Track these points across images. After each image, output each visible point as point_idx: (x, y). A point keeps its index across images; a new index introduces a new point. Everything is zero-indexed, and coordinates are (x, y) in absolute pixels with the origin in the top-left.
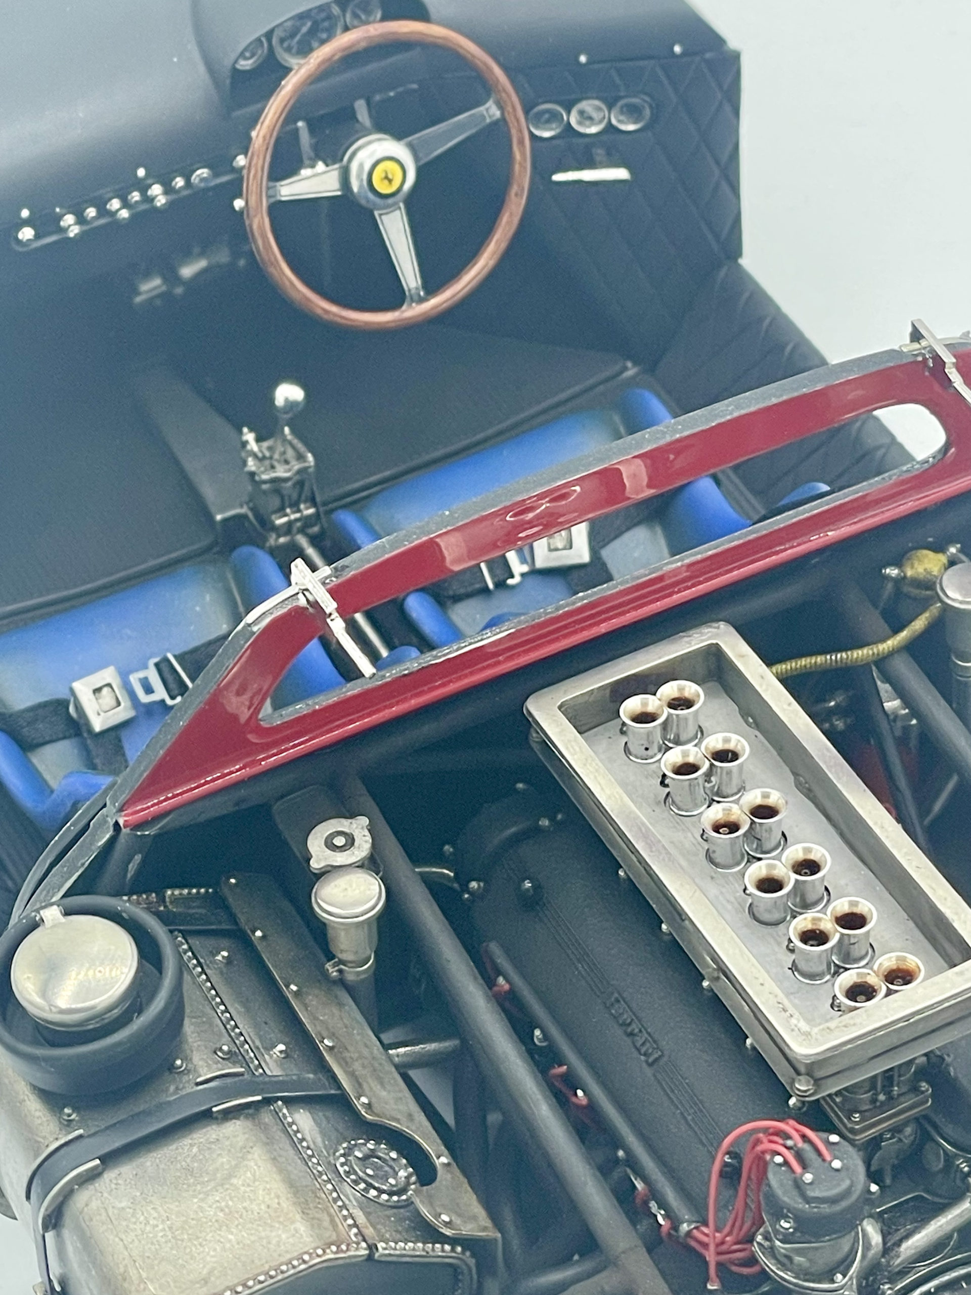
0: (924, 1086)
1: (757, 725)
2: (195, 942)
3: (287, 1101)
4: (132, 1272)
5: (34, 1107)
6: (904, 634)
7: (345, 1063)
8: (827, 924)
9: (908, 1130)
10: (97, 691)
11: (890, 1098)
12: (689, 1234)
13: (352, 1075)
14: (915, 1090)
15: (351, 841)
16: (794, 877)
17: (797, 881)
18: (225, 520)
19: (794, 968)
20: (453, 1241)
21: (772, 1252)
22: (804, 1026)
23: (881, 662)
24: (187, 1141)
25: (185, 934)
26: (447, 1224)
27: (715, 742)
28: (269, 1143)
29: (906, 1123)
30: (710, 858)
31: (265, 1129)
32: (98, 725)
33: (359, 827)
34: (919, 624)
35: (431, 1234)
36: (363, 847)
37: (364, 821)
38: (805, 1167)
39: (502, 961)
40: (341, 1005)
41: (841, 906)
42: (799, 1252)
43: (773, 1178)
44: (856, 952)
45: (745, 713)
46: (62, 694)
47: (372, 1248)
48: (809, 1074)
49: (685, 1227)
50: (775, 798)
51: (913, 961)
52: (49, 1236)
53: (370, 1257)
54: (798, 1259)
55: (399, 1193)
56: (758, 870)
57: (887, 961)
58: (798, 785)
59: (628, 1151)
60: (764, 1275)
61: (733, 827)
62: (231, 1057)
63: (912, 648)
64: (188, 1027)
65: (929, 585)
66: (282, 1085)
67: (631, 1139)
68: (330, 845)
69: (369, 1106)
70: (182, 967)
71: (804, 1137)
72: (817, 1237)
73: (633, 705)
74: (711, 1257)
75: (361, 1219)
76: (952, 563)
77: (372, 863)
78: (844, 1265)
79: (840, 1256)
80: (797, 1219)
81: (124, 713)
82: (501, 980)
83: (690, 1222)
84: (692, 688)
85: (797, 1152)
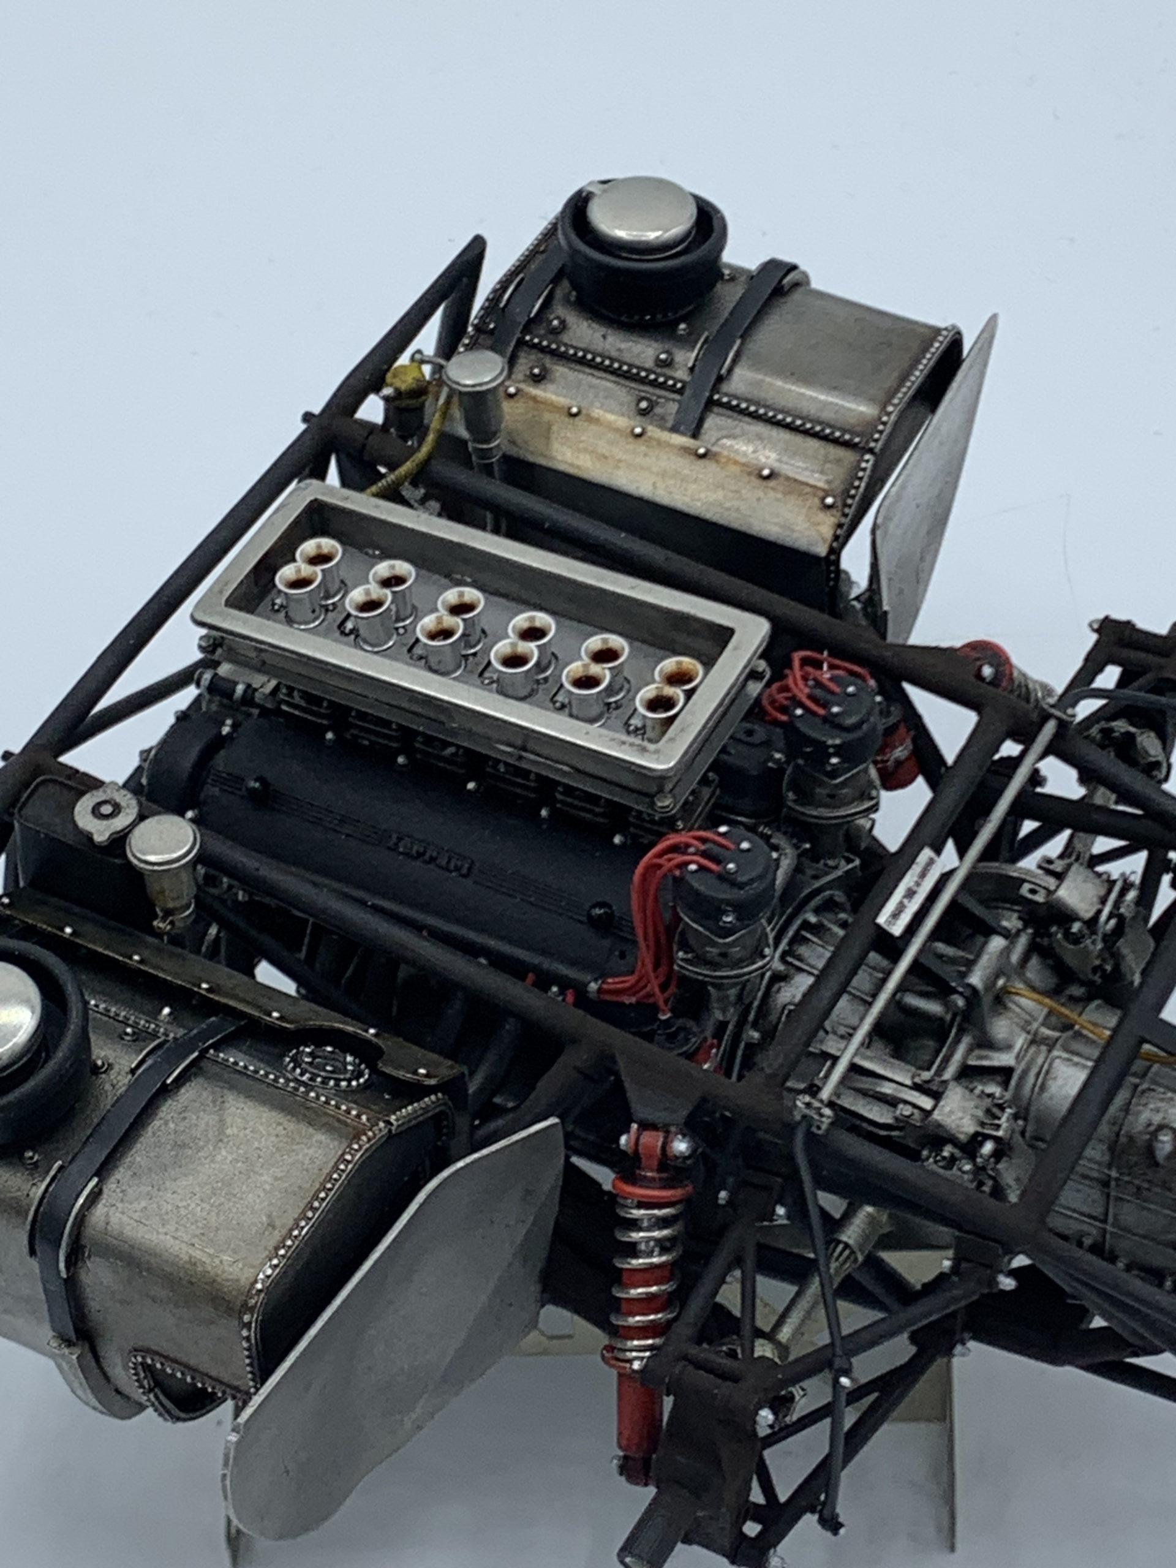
7: (232, 996)
8: (592, 667)
12: (600, 990)
13: (245, 1001)
15: (116, 807)
16: (531, 645)
17: (539, 648)
19: (576, 719)
20: (439, 1088)
21: (701, 960)
22: (651, 747)
24: (158, 1122)
26: (427, 1076)
27: (376, 574)
31: (217, 1077)
33: (116, 791)
36: (130, 803)
38: (722, 863)
41: (588, 648)
43: (699, 885)
45: (369, 549)
47: (388, 1124)
49: (593, 986)
51: (687, 661)
54: (735, 949)
55: (361, 1076)
56: (498, 653)
61: (446, 633)
66: (198, 1038)
68: (100, 816)
69: (282, 1019)
71: (701, 839)
72: (754, 917)
73: (284, 576)
75: (358, 1109)
78: (763, 940)
80: (736, 907)
83: (596, 980)
84: (327, 544)
85: (704, 854)
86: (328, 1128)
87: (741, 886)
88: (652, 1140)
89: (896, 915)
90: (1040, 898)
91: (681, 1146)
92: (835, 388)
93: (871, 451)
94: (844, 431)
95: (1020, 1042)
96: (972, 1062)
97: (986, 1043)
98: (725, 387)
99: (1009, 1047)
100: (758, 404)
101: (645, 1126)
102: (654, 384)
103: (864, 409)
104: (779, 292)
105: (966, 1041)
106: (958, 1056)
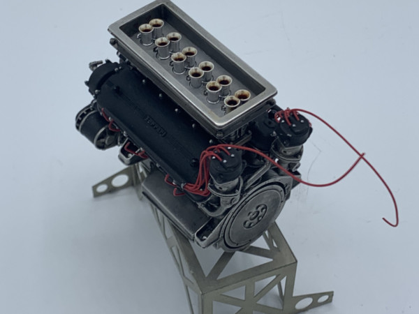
8: (217, 84)
11: (240, 137)
14: (247, 133)
17: (205, 73)
27: (170, 35)
41: (220, 78)
44: (226, 92)
50: (192, 49)
51: (246, 92)
56: (192, 70)
57: (238, 93)
61: (181, 59)
73: (143, 27)
79: (235, 185)
83: (184, 183)
84: (159, 21)
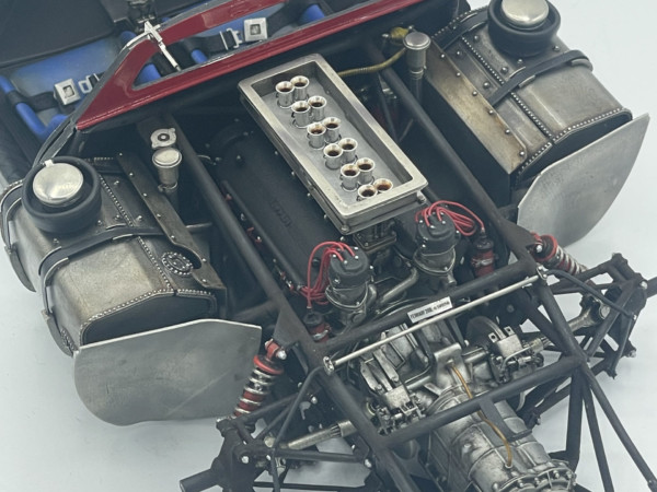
0: (393, 233)
1: (331, 94)
2: (107, 177)
3: (143, 237)
4: (81, 300)
5: (42, 239)
6: (390, 60)
7: (165, 223)
8: (355, 168)
9: (388, 251)
10: (65, 88)
11: (380, 237)
12: (300, 290)
13: (167, 227)
14: (390, 234)
15: (168, 137)
16: (343, 150)
17: (344, 152)
18: (118, 23)
19: (343, 185)
20: (208, 290)
21: (332, 294)
22: (345, 205)
23: (381, 71)
24: (102, 252)
25: (102, 174)
26: (206, 283)
27: (313, 99)
28: (135, 252)
29: (387, 248)
30: (311, 145)
31: (133, 247)
32: (65, 102)
33: (172, 133)
34: (396, 56)
35: (198, 287)
36: (173, 139)
37: (174, 130)
38: (345, 259)
39: (228, 186)
40: (164, 202)
41: (361, 161)
42: (343, 292)
43: (332, 263)
44: (367, 179)
45: (326, 89)
46: (50, 89)
47: (176, 291)
48: (348, 225)
49: (299, 287)
50: (336, 120)
51: (388, 182)
52: (48, 289)
53: (175, 295)
54: (342, 296)
55: (187, 272)
56: (329, 147)
57: (378, 182)
58: (347, 117)
59: (277, 259)
60: (331, 305)
61: (320, 132)
62: (120, 220)
63: (393, 66)
64: (103, 209)
65: (400, 42)
66: (141, 231)
67: (279, 254)
68: (159, 138)
69: (174, 239)
70: (100, 186)
71: (345, 248)
72: (350, 286)
73: (281, 85)
74: (309, 298)
75: (171, 281)
76: (410, 32)
77: (176, 146)
78: (360, 299)
79: (358, 295)
80: (341, 278)
81: (75, 98)
82: (228, 196)
83: (301, 285)
84: (304, 79)
85: (342, 254)
86: (153, 281)
87: (345, 271)
88: (274, 347)
89: (417, 315)
90: (494, 341)
91: (282, 355)
92: (557, 111)
93: (553, 142)
94: (549, 129)
95: (448, 387)
96: (426, 386)
97: (434, 382)
98: (518, 92)
99: (442, 387)
100: (525, 103)
101: (275, 342)
102: (495, 78)
103: (561, 124)
104: (569, 64)
105: (427, 378)
106: (421, 381)
